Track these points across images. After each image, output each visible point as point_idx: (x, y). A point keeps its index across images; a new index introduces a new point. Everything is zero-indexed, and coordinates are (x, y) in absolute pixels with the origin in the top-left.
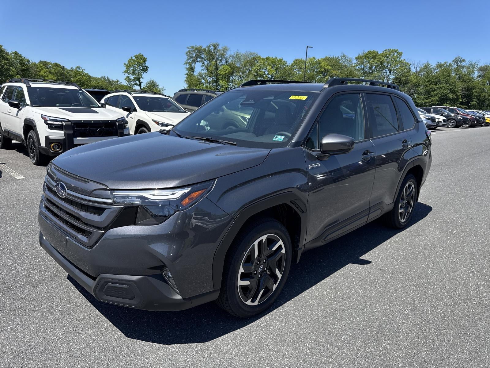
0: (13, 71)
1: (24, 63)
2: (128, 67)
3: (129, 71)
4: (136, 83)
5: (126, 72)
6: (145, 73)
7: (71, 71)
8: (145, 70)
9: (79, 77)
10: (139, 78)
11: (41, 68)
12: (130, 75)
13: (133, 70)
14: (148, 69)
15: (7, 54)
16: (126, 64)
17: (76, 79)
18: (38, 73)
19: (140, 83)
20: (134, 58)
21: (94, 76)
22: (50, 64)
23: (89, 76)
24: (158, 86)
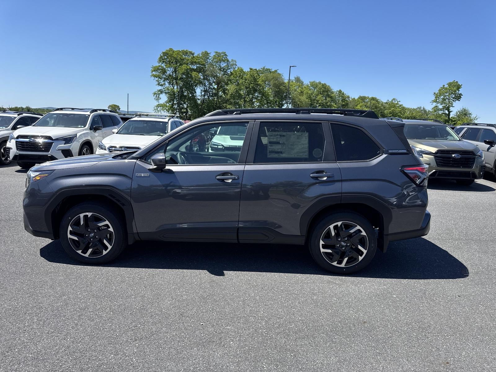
0: (334, 107)
1: (345, 99)
2: (437, 96)
3: (438, 101)
4: (444, 112)
5: (435, 101)
6: (457, 101)
7: (387, 103)
8: (458, 98)
9: (393, 109)
10: (449, 107)
11: (358, 103)
12: (439, 104)
13: (443, 99)
14: (462, 96)
15: (332, 93)
16: (436, 93)
17: (390, 111)
18: (355, 107)
19: (449, 112)
20: (446, 86)
21: (409, 107)
22: (367, 98)
23: (404, 108)
24: (470, 114)
